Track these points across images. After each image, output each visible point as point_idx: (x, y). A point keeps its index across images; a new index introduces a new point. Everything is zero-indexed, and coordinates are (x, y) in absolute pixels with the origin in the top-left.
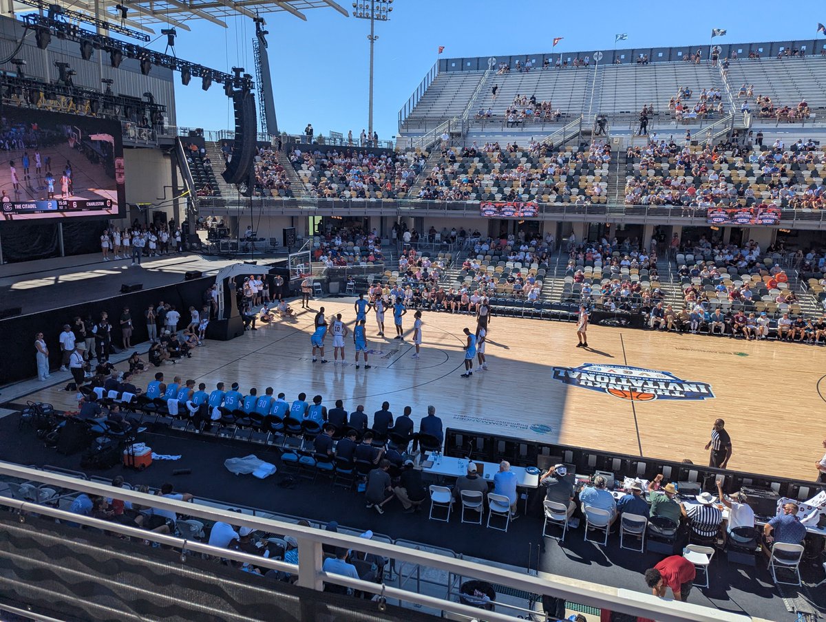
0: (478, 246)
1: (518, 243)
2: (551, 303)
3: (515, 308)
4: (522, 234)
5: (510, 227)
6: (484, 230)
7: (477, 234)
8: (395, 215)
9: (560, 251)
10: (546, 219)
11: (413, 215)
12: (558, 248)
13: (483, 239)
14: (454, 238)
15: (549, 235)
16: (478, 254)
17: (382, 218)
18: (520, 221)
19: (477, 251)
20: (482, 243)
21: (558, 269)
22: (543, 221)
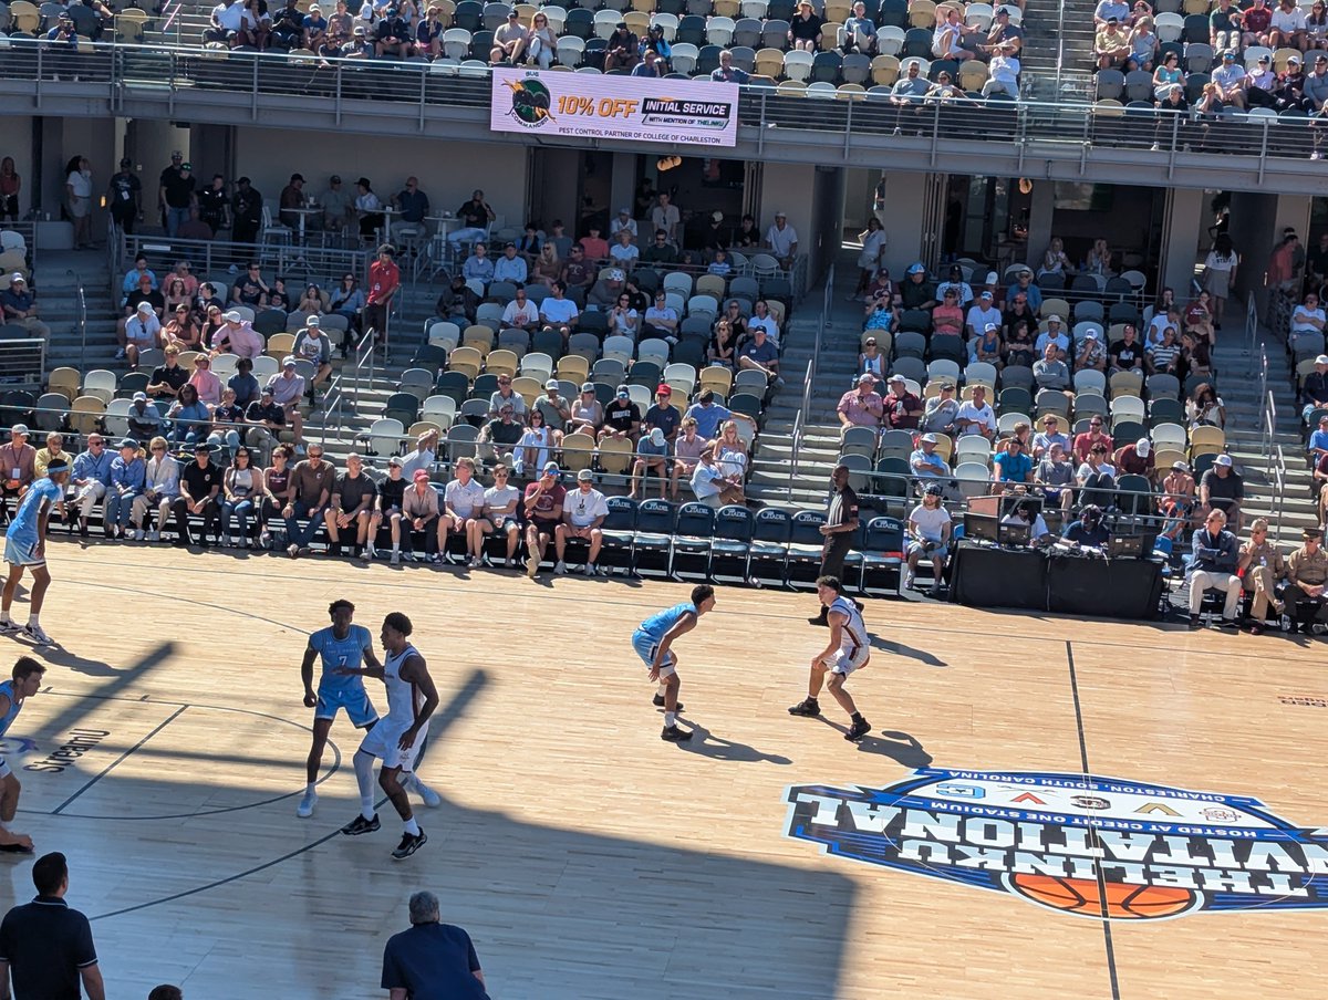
0: (477, 264)
1: (655, 258)
2: (787, 513)
3: (639, 536)
4: (667, 216)
5: (623, 183)
6: (509, 198)
7: (474, 213)
8: (102, 112)
9: (827, 294)
10: (771, 155)
11: (182, 116)
12: (819, 283)
13: (505, 234)
14: (372, 222)
15: (780, 223)
16: (479, 301)
17: (38, 121)
18: (663, 158)
19: (475, 285)
20: (496, 249)
21: (818, 370)
22: (759, 165)
